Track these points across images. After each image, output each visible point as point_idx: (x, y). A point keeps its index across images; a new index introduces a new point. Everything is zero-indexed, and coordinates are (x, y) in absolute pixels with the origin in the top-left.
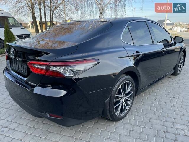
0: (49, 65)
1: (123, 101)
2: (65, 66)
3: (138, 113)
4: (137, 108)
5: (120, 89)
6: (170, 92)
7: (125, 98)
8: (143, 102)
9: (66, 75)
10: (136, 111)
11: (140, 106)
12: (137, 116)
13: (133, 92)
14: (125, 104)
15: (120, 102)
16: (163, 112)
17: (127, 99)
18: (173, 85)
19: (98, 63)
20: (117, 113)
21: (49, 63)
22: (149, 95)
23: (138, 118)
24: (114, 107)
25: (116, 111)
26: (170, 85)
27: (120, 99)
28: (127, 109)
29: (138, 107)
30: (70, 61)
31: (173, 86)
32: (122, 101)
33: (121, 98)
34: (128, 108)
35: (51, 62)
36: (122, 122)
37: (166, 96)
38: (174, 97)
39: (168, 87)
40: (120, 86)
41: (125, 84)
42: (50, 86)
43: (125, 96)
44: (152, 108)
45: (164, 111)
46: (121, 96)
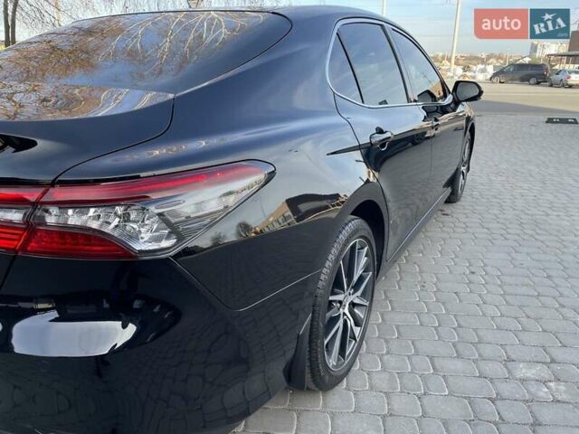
1: (346, 311)
3: (387, 341)
4: (378, 325)
6: (456, 257)
7: (350, 299)
9: (138, 246)
10: (379, 337)
11: (386, 317)
12: (388, 353)
13: (371, 273)
14: (351, 323)
15: (338, 318)
16: (460, 326)
17: (357, 301)
18: (454, 232)
20: (331, 360)
21: (44, 194)
23: (392, 361)
24: (325, 342)
26: (449, 233)
27: (339, 305)
28: (357, 337)
29: (380, 321)
30: (142, 175)
31: (457, 236)
32: (344, 314)
33: (340, 302)
34: (357, 331)
35: (53, 184)
37: (451, 272)
38: (473, 273)
39: (444, 239)
40: (341, 261)
41: (353, 247)
43: (350, 294)
44: (425, 319)
45: (463, 324)
46: (342, 297)
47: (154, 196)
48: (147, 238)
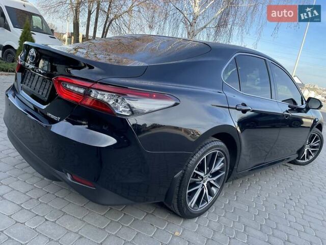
0: (92, 87)
1: (205, 184)
2: (119, 94)
3: (226, 212)
4: (225, 205)
5: (203, 161)
6: (286, 189)
7: (209, 179)
8: (237, 197)
9: (117, 112)
10: (223, 209)
11: (231, 202)
12: (224, 216)
13: (224, 173)
14: (206, 191)
15: (198, 185)
16: (269, 219)
17: (212, 182)
18: (291, 178)
19: (176, 104)
20: (190, 203)
21: (93, 85)
22: (249, 187)
23: (224, 220)
24: (188, 191)
25: (190, 199)
26: (287, 178)
27: (201, 179)
28: (209, 201)
29: (227, 202)
31: (291, 180)
32: (203, 185)
34: (210, 199)
35: (96, 82)
36: (196, 223)
37: (278, 195)
38: (291, 199)
39: (283, 180)
40: (205, 157)
41: (214, 154)
42: (84, 124)
43: (209, 177)
44: (251, 210)
45: (272, 219)
46: (202, 174)
47: (129, 95)
48: (121, 109)
